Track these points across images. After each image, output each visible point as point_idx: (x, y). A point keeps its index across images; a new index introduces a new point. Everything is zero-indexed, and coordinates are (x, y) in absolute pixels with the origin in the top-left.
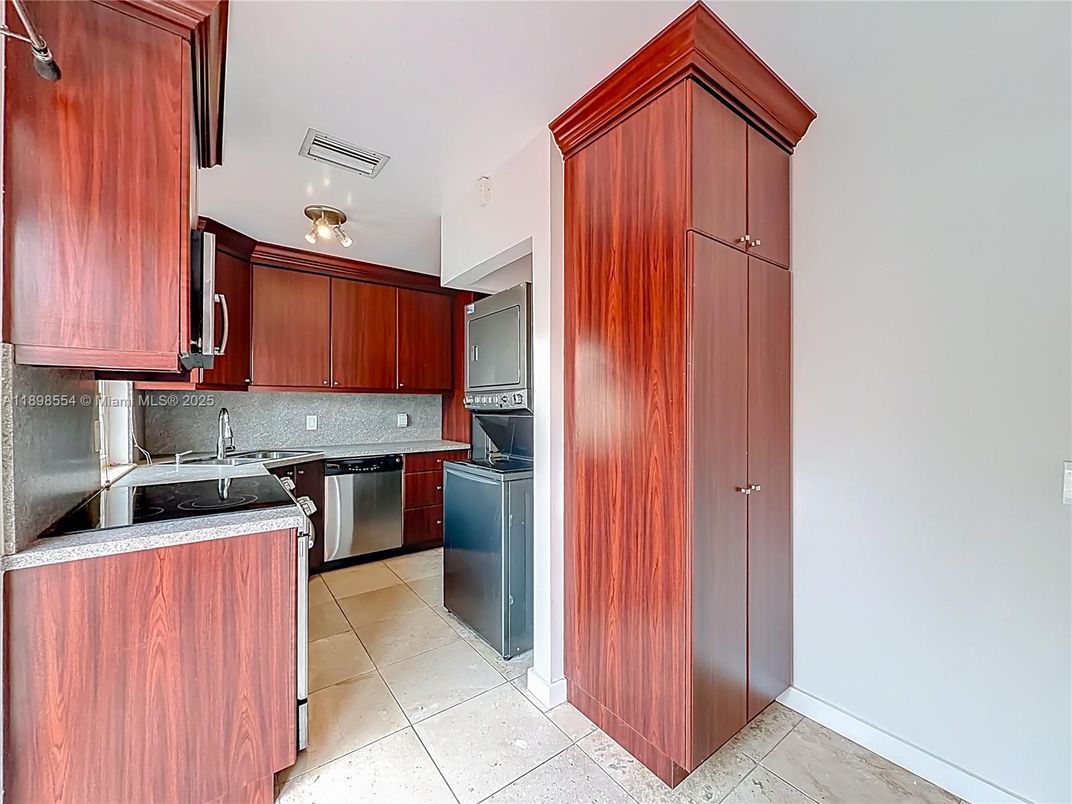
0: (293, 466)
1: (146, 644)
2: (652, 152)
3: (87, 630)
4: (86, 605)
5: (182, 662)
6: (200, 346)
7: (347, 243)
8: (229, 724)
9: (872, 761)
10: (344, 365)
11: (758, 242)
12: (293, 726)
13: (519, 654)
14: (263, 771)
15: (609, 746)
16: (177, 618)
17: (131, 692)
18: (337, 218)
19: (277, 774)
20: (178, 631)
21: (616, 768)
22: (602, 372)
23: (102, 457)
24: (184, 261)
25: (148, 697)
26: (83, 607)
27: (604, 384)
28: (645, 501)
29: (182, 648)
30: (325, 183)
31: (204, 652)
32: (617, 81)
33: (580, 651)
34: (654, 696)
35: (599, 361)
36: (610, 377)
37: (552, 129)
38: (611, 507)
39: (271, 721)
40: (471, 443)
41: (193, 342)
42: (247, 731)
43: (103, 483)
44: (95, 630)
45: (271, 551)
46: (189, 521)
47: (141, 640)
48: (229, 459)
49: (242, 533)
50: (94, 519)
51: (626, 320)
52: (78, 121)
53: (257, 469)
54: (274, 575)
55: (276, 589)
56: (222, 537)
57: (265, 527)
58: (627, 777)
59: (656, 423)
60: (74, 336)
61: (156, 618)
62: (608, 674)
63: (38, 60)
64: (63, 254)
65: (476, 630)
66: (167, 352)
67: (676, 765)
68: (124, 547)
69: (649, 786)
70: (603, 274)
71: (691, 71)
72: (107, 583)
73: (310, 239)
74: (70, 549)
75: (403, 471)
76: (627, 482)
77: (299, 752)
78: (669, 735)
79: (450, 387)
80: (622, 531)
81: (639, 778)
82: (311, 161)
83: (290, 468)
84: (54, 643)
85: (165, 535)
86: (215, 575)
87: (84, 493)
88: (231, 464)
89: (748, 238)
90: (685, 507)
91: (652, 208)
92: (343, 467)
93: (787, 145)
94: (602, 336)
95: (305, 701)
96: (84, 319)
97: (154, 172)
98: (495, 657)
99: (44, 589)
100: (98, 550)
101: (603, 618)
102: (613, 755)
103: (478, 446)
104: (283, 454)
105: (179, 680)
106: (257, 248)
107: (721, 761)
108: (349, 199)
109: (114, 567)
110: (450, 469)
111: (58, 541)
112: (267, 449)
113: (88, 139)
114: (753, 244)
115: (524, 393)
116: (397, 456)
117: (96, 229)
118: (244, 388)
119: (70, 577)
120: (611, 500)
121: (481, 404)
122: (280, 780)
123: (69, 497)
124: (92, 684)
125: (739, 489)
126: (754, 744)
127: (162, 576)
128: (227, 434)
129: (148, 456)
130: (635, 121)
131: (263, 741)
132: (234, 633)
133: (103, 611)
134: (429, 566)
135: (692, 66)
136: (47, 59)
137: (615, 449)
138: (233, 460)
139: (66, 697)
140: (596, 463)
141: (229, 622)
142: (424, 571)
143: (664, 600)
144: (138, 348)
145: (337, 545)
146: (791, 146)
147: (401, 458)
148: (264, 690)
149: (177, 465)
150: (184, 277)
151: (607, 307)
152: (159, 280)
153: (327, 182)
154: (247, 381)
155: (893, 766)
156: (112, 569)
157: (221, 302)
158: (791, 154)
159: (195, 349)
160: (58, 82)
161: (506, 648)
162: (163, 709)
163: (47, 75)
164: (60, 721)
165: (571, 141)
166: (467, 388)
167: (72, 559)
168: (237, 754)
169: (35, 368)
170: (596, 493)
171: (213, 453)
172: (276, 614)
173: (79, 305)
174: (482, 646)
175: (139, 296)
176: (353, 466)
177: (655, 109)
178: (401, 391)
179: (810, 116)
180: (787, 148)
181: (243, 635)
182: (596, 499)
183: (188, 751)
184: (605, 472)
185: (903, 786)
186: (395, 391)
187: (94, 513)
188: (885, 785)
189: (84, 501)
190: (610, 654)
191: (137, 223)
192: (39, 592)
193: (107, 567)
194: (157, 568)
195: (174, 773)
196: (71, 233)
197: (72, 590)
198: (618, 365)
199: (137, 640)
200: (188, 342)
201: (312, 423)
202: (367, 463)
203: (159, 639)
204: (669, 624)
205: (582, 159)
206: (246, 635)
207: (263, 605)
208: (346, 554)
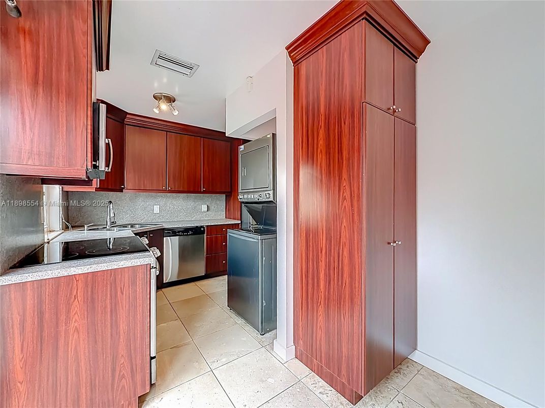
0: (147, 231)
1: (69, 326)
2: (343, 60)
3: (36, 319)
4: (36, 306)
5: (88, 337)
6: (98, 165)
7: (176, 113)
8: (114, 370)
9: (461, 390)
10: (174, 178)
11: (400, 110)
12: (148, 371)
13: (269, 332)
14: (132, 395)
15: (319, 382)
16: (86, 313)
17: (61, 353)
18: (170, 100)
19: (139, 397)
20: (86, 319)
21: (323, 394)
22: (315, 180)
23: (45, 227)
24: (89, 119)
25: (70, 356)
26: (34, 307)
27: (316, 187)
28: (339, 249)
29: (88, 329)
30: (164, 81)
31: (100, 331)
32: (323, 22)
33: (302, 331)
34: (344, 355)
35: (313, 174)
36: (319, 183)
37: (287, 49)
38: (320, 252)
39: (136, 369)
40: (241, 220)
41: (94, 163)
42: (123, 374)
43: (46, 240)
44: (41, 319)
45: (136, 276)
46: (92, 260)
47: (66, 324)
48: (113, 228)
49: (121, 267)
50: (41, 259)
51: (328, 153)
52: (31, 40)
53: (128, 233)
54: (138, 290)
55: (139, 296)
56: (110, 268)
57: (133, 263)
58: (329, 399)
59: (345, 207)
60: (29, 158)
61: (74, 312)
62: (318, 342)
63: (8, 5)
64: (23, 113)
65: (245, 319)
66: (79, 167)
67: (356, 392)
68: (57, 274)
69: (342, 404)
70: (315, 127)
71: (365, 15)
72: (47, 293)
73: (156, 111)
74: (27, 275)
75: (205, 235)
76: (329, 240)
77: (152, 385)
78: (352, 377)
79: (230, 191)
80: (326, 266)
81: (336, 399)
82: (157, 67)
83: (145, 233)
84: (19, 326)
85: (79, 268)
86: (106, 290)
87: (36, 245)
88: (114, 230)
89: (394, 107)
90: (361, 252)
91: (342, 92)
92: (173, 232)
93: (414, 58)
94: (315, 162)
95: (154, 357)
96: (35, 149)
97: (73, 69)
98: (255, 333)
99: (13, 296)
100: (42, 276)
101: (315, 313)
102: (321, 387)
103: (245, 221)
104: (142, 225)
105: (87, 346)
106: (128, 116)
107: (380, 390)
108: (177, 89)
109: (51, 285)
110: (231, 233)
111: (21, 271)
112: (133, 223)
113: (36, 50)
114: (397, 111)
115: (271, 192)
116: (202, 227)
117: (41, 100)
118: (121, 190)
119: (27, 290)
120: (319, 249)
121: (248, 199)
122: (142, 399)
123: (27, 247)
124: (39, 349)
125: (389, 243)
126: (398, 381)
127: (77, 290)
128: (112, 215)
129: (70, 226)
130: (334, 44)
131: (132, 380)
132: (116, 321)
133: (45, 309)
134: (219, 285)
135: (366, 12)
136: (13, 5)
137: (322, 222)
138: (115, 229)
139: (25, 356)
140: (311, 229)
141: (114, 315)
142: (217, 288)
143: (350, 303)
144: (64, 165)
145: (170, 274)
146: (417, 58)
147: (204, 228)
148: (133, 352)
149: (85, 231)
150: (89, 127)
151: (317, 145)
152: (76, 128)
153: (165, 80)
154: (123, 187)
155: (473, 393)
156: (50, 286)
157: (109, 143)
158: (416, 63)
159: (95, 167)
160: (20, 18)
161: (262, 329)
162: (78, 363)
163: (14, 14)
164: (22, 368)
165: (298, 56)
166: (240, 190)
167: (28, 280)
168: (118, 386)
169: (8, 176)
170: (311, 245)
171: (104, 225)
172: (139, 310)
173: (32, 141)
174: (249, 328)
175: (65, 137)
176: (179, 232)
177: (345, 37)
178: (204, 192)
179: (427, 42)
180: (415, 59)
181: (121, 322)
182: (311, 249)
183: (91, 385)
184: (316, 233)
185: (479, 404)
186: (200, 192)
187: (41, 256)
188: (470, 404)
189: (35, 249)
190: (319, 332)
191: (63, 97)
192: (10, 298)
193: (47, 284)
194: (75, 285)
195: (84, 397)
196: (28, 101)
197: (28, 298)
198: (323, 177)
199: (64, 325)
200: (91, 162)
201: (156, 209)
202: (186, 231)
203: (76, 324)
204: (352, 316)
205: (304, 66)
206: (123, 322)
207: (132, 305)
208: (175, 279)
